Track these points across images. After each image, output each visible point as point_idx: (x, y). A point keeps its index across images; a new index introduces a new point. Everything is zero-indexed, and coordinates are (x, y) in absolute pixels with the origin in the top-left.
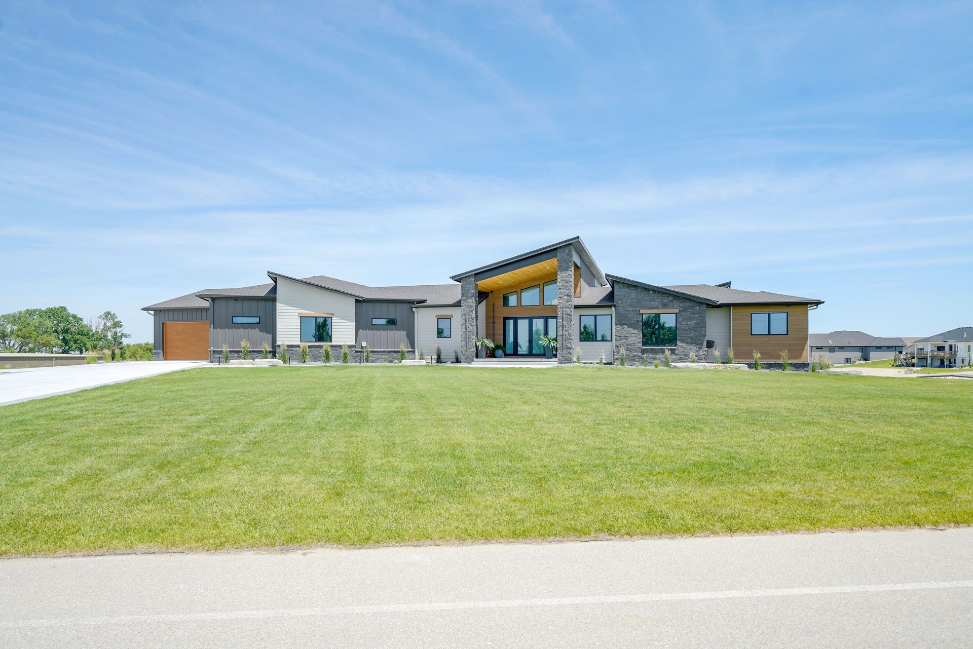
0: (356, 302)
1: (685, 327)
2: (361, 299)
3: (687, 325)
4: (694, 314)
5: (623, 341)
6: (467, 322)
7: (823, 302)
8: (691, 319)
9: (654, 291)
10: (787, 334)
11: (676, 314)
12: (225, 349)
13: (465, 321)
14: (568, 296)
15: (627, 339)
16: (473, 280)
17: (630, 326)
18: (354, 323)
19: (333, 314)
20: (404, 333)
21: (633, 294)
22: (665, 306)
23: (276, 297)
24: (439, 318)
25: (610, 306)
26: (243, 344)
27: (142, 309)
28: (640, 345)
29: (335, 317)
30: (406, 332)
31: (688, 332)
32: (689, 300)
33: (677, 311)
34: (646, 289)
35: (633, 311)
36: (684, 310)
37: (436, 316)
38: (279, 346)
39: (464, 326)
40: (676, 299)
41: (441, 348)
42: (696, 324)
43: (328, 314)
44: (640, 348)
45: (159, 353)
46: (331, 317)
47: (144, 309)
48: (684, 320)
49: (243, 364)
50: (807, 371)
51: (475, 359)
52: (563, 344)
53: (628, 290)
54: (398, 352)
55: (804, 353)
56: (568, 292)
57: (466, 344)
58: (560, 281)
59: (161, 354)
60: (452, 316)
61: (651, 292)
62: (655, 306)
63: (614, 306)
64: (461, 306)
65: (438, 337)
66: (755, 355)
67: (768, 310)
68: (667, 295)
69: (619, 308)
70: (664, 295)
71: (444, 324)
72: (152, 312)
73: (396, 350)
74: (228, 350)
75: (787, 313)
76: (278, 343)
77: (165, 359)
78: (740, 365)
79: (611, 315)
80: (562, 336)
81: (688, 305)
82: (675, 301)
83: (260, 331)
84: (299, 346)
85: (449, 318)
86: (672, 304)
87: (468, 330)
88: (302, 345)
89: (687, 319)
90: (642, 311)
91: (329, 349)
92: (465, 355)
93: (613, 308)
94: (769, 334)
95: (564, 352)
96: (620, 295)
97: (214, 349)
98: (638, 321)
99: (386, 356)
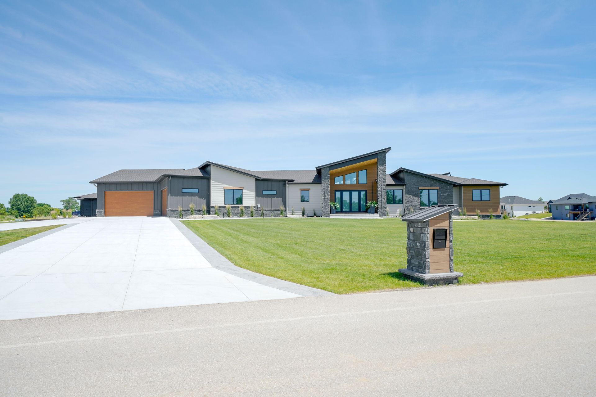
0: (256, 180)
1: (443, 197)
2: (260, 179)
3: (443, 195)
4: (447, 190)
5: (410, 204)
6: (325, 193)
7: (508, 185)
8: (445, 192)
9: (426, 177)
10: (490, 201)
11: (438, 189)
12: (180, 209)
13: (324, 192)
14: (384, 179)
15: (412, 203)
16: (329, 169)
17: (414, 195)
18: (255, 193)
19: (243, 188)
20: (281, 199)
21: (415, 179)
22: (432, 185)
23: (210, 177)
24: (302, 190)
25: (403, 185)
26: (191, 206)
27: (90, 183)
28: (419, 206)
29: (244, 189)
30: (282, 199)
31: (444, 199)
32: (444, 182)
33: (438, 188)
34: (421, 176)
35: (415, 188)
36: (442, 188)
37: (300, 189)
38: (213, 207)
39: (324, 196)
40: (438, 182)
41: (305, 208)
42: (448, 195)
43: (240, 187)
44: (419, 208)
45: (101, 212)
46: (242, 190)
47: (91, 182)
48: (442, 193)
49: (197, 218)
50: (500, 219)
51: (330, 214)
52: (381, 205)
53: (412, 176)
54: (279, 210)
55: (498, 210)
56: (384, 177)
57: (325, 205)
58: (379, 171)
59: (103, 213)
60: (310, 189)
61: (425, 178)
62: (426, 185)
63: (406, 185)
64: (321, 184)
65: (301, 202)
66: (476, 211)
67: (481, 188)
68: (433, 180)
69: (408, 186)
70: (431, 180)
71: (305, 194)
72: (96, 185)
73: (276, 209)
74: (182, 209)
75: (490, 190)
76: (212, 205)
77: (105, 216)
78: (474, 216)
79: (402, 190)
80: (381, 201)
81: (444, 185)
82: (437, 183)
83: (199, 198)
84: (224, 207)
85: (308, 190)
86: (435, 184)
87: (326, 197)
88: (227, 206)
89: (443, 192)
90: (420, 188)
91: (243, 208)
92: (324, 212)
93: (405, 186)
94: (481, 200)
95: (382, 210)
96: (407, 179)
97: (171, 209)
98: (418, 193)
99: (272, 213)
